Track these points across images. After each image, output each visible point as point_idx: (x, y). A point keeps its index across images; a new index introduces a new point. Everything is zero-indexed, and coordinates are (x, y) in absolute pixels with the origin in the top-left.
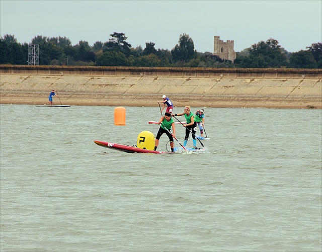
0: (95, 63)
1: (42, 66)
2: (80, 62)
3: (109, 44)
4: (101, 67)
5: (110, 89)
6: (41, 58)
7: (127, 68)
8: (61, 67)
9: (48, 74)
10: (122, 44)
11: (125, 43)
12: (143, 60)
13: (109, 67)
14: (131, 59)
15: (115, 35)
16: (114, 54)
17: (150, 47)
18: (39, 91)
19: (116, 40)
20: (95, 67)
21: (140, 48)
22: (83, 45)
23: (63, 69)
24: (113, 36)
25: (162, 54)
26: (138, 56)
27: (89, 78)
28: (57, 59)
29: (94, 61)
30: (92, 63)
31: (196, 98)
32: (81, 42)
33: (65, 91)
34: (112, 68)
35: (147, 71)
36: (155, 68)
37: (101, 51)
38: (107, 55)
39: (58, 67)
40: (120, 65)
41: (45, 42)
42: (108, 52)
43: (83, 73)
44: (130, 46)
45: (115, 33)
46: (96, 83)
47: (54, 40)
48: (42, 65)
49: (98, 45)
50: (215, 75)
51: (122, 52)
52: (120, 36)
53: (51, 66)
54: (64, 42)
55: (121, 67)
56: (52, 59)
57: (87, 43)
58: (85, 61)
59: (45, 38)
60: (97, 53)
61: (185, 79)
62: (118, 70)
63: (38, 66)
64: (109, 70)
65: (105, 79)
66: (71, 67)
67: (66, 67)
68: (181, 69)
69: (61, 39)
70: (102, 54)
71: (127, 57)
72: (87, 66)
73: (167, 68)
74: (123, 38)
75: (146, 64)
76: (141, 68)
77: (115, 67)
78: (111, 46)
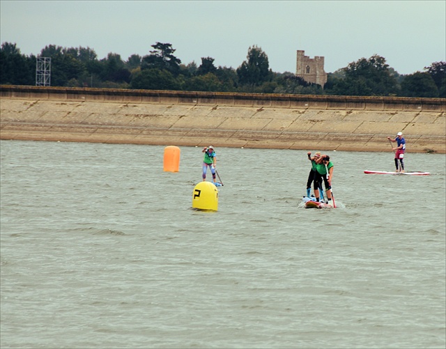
0: (130, 85)
1: (56, 88)
2: (109, 83)
3: (150, 59)
4: (139, 91)
5: (150, 121)
6: (54, 76)
7: (175, 92)
8: (81, 89)
9: (64, 99)
10: (169, 59)
11: (172, 57)
12: (197, 80)
13: (149, 91)
14: (181, 80)
15: (159, 46)
16: (157, 73)
17: (207, 63)
18: (50, 122)
19: (159, 52)
20: (129, 91)
21: (193, 65)
22: (114, 59)
23: (85, 93)
24: (155, 47)
25: (224, 73)
26: (190, 76)
27: (122, 105)
28: (76, 78)
29: (128, 83)
30: (126, 84)
31: (270, 136)
32: (110, 55)
33: (87, 123)
34: (153, 92)
35: (203, 97)
36: (214, 93)
37: (139, 68)
38: (146, 73)
39: (77, 89)
40: (165, 88)
41: (60, 54)
42: (147, 70)
43: (112, 99)
44: (179, 61)
45: (159, 44)
46: (131, 112)
47: (73, 51)
48: (55, 86)
49: (134, 59)
50: (297, 105)
51: (168, 70)
52: (165, 48)
53: (68, 88)
54: (87, 54)
55: (166, 92)
56: (70, 78)
57: (118, 57)
58: (115, 82)
59: (59, 48)
60: (133, 71)
61: (255, 109)
62: (161, 95)
63: (50, 88)
64: (150, 95)
65: (143, 107)
66: (97, 89)
67: (89, 89)
68: (251, 94)
69: (82, 50)
70: (140, 73)
71: (175, 77)
72: (120, 90)
73: (231, 94)
74: (170, 51)
75: (201, 88)
76: (194, 93)
77: (158, 91)
78: (153, 62)
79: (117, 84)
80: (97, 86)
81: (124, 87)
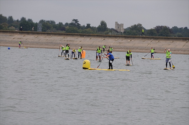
2: (59, 31)
4: (68, 33)
5: (71, 42)
6: (43, 29)
9: (46, 36)
10: (77, 24)
13: (71, 33)
14: (80, 30)
15: (74, 20)
16: (73, 28)
17: (88, 25)
18: (42, 42)
19: (74, 22)
21: (84, 26)
22: (61, 24)
23: (52, 34)
25: (93, 28)
26: (83, 29)
27: (63, 38)
28: (49, 29)
32: (59, 23)
33: (52, 43)
35: (87, 35)
36: (90, 34)
37: (68, 27)
38: (70, 28)
39: (50, 33)
41: (45, 22)
43: (60, 36)
44: (80, 25)
46: (66, 40)
47: (48, 21)
48: (43, 31)
49: (67, 24)
50: (115, 38)
51: (77, 27)
53: (47, 32)
54: (53, 22)
56: (47, 30)
60: (66, 27)
61: (103, 39)
64: (71, 35)
65: (69, 38)
68: (101, 35)
69: (51, 21)
72: (62, 33)
73: (95, 35)
74: (77, 22)
75: (87, 32)
76: (84, 34)
77: (74, 34)
78: (72, 25)
79: (62, 31)
80: (55, 32)
81: (64, 32)
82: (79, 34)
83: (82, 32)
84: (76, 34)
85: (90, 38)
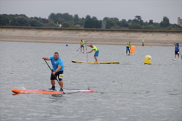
0: (129, 28)
1: (107, 29)
2: (122, 28)
4: (131, 30)
5: (134, 38)
6: (107, 26)
8: (115, 29)
9: (110, 32)
10: (140, 20)
11: (141, 20)
12: (148, 27)
13: (134, 30)
14: (143, 27)
16: (137, 24)
17: (151, 21)
18: (106, 39)
19: (137, 19)
20: (128, 30)
21: (147, 22)
23: (116, 31)
25: (156, 24)
26: (146, 25)
27: (126, 34)
28: (113, 26)
29: (128, 27)
30: (127, 28)
31: (170, 42)
32: (123, 20)
33: (116, 39)
35: (150, 31)
36: (153, 30)
37: (131, 23)
38: (133, 25)
39: (113, 29)
40: (139, 29)
41: (108, 19)
42: (133, 24)
43: (124, 32)
44: (143, 21)
45: (137, 16)
46: (129, 36)
47: (112, 19)
49: (130, 21)
50: (178, 33)
51: (140, 24)
53: (111, 29)
54: (116, 19)
56: (111, 26)
57: (125, 20)
60: (129, 24)
61: (165, 35)
62: (138, 31)
65: (132, 34)
67: (117, 29)
68: (164, 30)
70: (132, 25)
71: (142, 26)
72: (126, 29)
73: (158, 30)
74: (140, 18)
75: (149, 29)
76: (147, 30)
77: (137, 30)
78: (135, 21)
79: (125, 28)
80: (119, 28)
81: (127, 29)
82: (142, 30)
83: (144, 29)
84: (139, 30)
85: (153, 34)
